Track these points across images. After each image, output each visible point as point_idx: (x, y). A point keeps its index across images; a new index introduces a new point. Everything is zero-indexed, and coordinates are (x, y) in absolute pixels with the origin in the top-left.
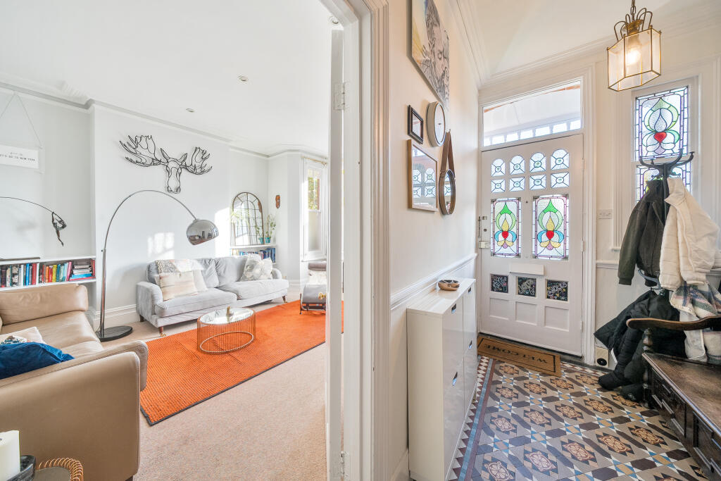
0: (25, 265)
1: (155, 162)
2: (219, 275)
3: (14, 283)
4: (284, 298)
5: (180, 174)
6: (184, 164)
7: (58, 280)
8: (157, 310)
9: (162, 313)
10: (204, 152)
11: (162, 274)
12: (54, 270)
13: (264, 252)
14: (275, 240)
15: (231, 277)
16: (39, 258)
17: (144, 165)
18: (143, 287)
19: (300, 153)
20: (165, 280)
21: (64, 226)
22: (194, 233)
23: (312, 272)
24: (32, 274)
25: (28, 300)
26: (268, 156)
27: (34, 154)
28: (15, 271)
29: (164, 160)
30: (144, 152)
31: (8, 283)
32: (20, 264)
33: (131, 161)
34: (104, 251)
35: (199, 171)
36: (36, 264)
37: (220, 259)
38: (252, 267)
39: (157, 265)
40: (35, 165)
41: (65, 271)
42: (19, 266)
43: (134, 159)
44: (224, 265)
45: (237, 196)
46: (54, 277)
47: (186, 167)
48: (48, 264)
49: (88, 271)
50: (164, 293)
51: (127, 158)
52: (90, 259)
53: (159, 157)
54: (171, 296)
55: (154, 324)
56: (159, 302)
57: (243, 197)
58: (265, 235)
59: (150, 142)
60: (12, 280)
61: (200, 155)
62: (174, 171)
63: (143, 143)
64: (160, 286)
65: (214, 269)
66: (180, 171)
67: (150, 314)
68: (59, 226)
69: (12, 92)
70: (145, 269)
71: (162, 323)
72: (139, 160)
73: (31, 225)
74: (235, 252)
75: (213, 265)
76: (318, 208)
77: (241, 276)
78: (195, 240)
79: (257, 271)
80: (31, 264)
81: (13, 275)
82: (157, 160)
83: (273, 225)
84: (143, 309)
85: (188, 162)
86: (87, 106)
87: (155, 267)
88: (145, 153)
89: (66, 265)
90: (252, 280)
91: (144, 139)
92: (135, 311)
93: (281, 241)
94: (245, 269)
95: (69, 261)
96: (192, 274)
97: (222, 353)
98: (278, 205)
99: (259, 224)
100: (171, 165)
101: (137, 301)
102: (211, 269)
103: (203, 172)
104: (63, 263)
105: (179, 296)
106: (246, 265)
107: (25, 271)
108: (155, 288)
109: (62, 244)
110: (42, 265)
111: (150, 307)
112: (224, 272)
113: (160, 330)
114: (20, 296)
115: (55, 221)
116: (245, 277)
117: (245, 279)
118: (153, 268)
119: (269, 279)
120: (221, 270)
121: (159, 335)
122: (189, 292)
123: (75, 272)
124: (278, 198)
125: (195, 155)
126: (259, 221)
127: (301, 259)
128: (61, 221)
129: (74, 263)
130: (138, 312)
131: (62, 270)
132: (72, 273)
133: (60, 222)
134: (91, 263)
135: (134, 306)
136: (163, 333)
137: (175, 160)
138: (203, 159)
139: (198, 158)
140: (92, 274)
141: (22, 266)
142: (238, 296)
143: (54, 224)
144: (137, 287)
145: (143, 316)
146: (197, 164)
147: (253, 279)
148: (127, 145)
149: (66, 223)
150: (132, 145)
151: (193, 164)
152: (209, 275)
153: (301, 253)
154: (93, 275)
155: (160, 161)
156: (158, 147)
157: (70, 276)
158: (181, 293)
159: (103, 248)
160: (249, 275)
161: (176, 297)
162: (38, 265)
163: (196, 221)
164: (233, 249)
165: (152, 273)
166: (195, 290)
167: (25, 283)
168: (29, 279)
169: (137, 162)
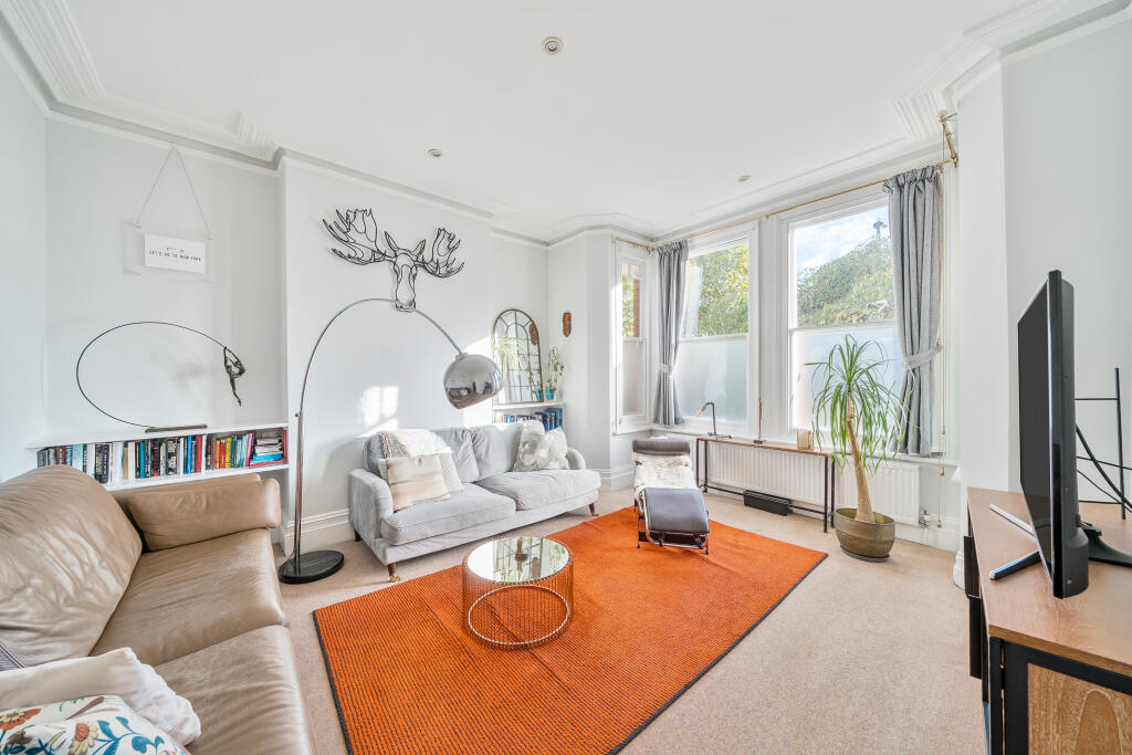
0: (186, 438)
1: (377, 256)
2: (479, 460)
3: (170, 470)
4: (592, 507)
5: (414, 277)
6: (420, 259)
7: (233, 465)
8: (385, 530)
9: (392, 538)
10: (451, 238)
11: (391, 459)
12: (228, 447)
13: (544, 416)
14: (561, 395)
15: (498, 463)
16: (205, 427)
17: (360, 261)
18: (360, 481)
19: (609, 231)
20: (397, 470)
21: (242, 372)
22: (458, 384)
23: (641, 458)
24: (196, 453)
25: (188, 508)
26: (548, 244)
27: (198, 249)
28: (172, 450)
29: (390, 253)
30: (360, 239)
31: (162, 469)
32: (179, 438)
33: (341, 255)
34: (299, 416)
35: (443, 271)
36: (201, 436)
37: (479, 429)
38: (534, 446)
39: (381, 441)
40: (200, 267)
41: (243, 448)
42: (176, 440)
43: (345, 251)
44: (486, 441)
45: (499, 317)
46: (228, 459)
47: (423, 265)
48: (220, 437)
49: (276, 449)
50: (395, 496)
51: (334, 251)
52: (281, 428)
53: (383, 247)
54: (406, 501)
55: (380, 557)
56: (387, 513)
57: (509, 319)
58: (546, 384)
59: (368, 219)
60: (167, 464)
61: (445, 242)
62: (406, 271)
63: (358, 223)
64: (387, 481)
65: (470, 448)
66: (414, 271)
67: (372, 536)
68: (235, 370)
69: (167, 146)
70: (362, 446)
71: (393, 556)
72: (353, 254)
73: (196, 371)
74: (499, 415)
75: (468, 441)
76: (637, 335)
77: (515, 464)
78: (460, 397)
79: (542, 453)
80: (194, 437)
81: (169, 455)
82: (379, 251)
83: (558, 366)
84: (361, 523)
85: (427, 255)
86: (274, 164)
87: (379, 444)
88: (362, 242)
89: (245, 438)
90: (534, 470)
91: (359, 215)
92: (347, 521)
93: (575, 395)
94: (521, 449)
95: (249, 432)
96: (438, 459)
97: (517, 648)
98: (567, 330)
99: (535, 366)
100: (402, 260)
101: (350, 505)
102: (466, 447)
103: (449, 273)
104: (239, 436)
105: (420, 502)
106: (523, 439)
107: (186, 449)
108: (380, 483)
109: (240, 402)
110: (210, 437)
111: (372, 521)
112: (487, 453)
113: (391, 569)
114: (177, 499)
115: (229, 363)
116: (522, 464)
117: (522, 468)
118: (376, 446)
119: (564, 468)
120: (482, 449)
121: (389, 579)
122: (435, 493)
123: (258, 450)
124: (567, 318)
125: (436, 245)
126: (534, 360)
127: (612, 430)
128: (238, 363)
129: (256, 436)
130: (352, 523)
131: (239, 447)
132: (253, 453)
133: (235, 364)
134: (281, 434)
135: (345, 511)
136: (395, 575)
137: (407, 253)
138: (451, 249)
139: (443, 249)
140: (283, 455)
141: (182, 440)
142: (517, 502)
143: (227, 367)
144: (351, 479)
145: (361, 534)
146: (441, 259)
147: (536, 468)
148: (333, 226)
149: (245, 366)
150: (341, 227)
151: (435, 260)
152: (464, 459)
153: (612, 419)
154: (283, 457)
155: (384, 255)
156: (381, 230)
157: (251, 458)
158: (422, 497)
159: (298, 411)
160: (528, 460)
161: (415, 503)
162: (204, 438)
163: (461, 357)
164: (496, 411)
165: (374, 456)
166: (444, 489)
167: (186, 471)
168: (192, 465)
169: (349, 257)
